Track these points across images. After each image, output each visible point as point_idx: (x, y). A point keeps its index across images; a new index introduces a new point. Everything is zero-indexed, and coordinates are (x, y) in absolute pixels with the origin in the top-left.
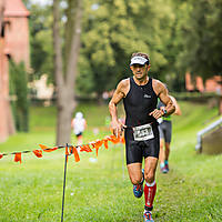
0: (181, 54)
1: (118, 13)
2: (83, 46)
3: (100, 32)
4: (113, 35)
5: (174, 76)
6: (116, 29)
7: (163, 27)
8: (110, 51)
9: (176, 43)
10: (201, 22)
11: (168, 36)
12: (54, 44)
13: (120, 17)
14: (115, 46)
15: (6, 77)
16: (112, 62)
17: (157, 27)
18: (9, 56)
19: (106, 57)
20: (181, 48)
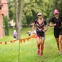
0: (51, 13)
1: (33, 2)
2: (24, 11)
3: (28, 7)
4: (32, 8)
6: (33, 6)
7: (45, 5)
9: (49, 10)
10: (56, 3)
12: (15, 11)
14: (32, 11)
17: (44, 5)
19: (30, 14)
20: (51, 11)
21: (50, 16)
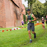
0: (46, 13)
2: (33, 12)
3: (35, 10)
4: (37, 11)
5: (45, 15)
6: (37, 10)
7: (43, 9)
8: (36, 13)
9: (45, 11)
11: (44, 10)
13: (37, 8)
14: (37, 12)
15: (23, 17)
16: (37, 14)
18: (23, 14)
19: (36, 14)
21: (45, 14)
